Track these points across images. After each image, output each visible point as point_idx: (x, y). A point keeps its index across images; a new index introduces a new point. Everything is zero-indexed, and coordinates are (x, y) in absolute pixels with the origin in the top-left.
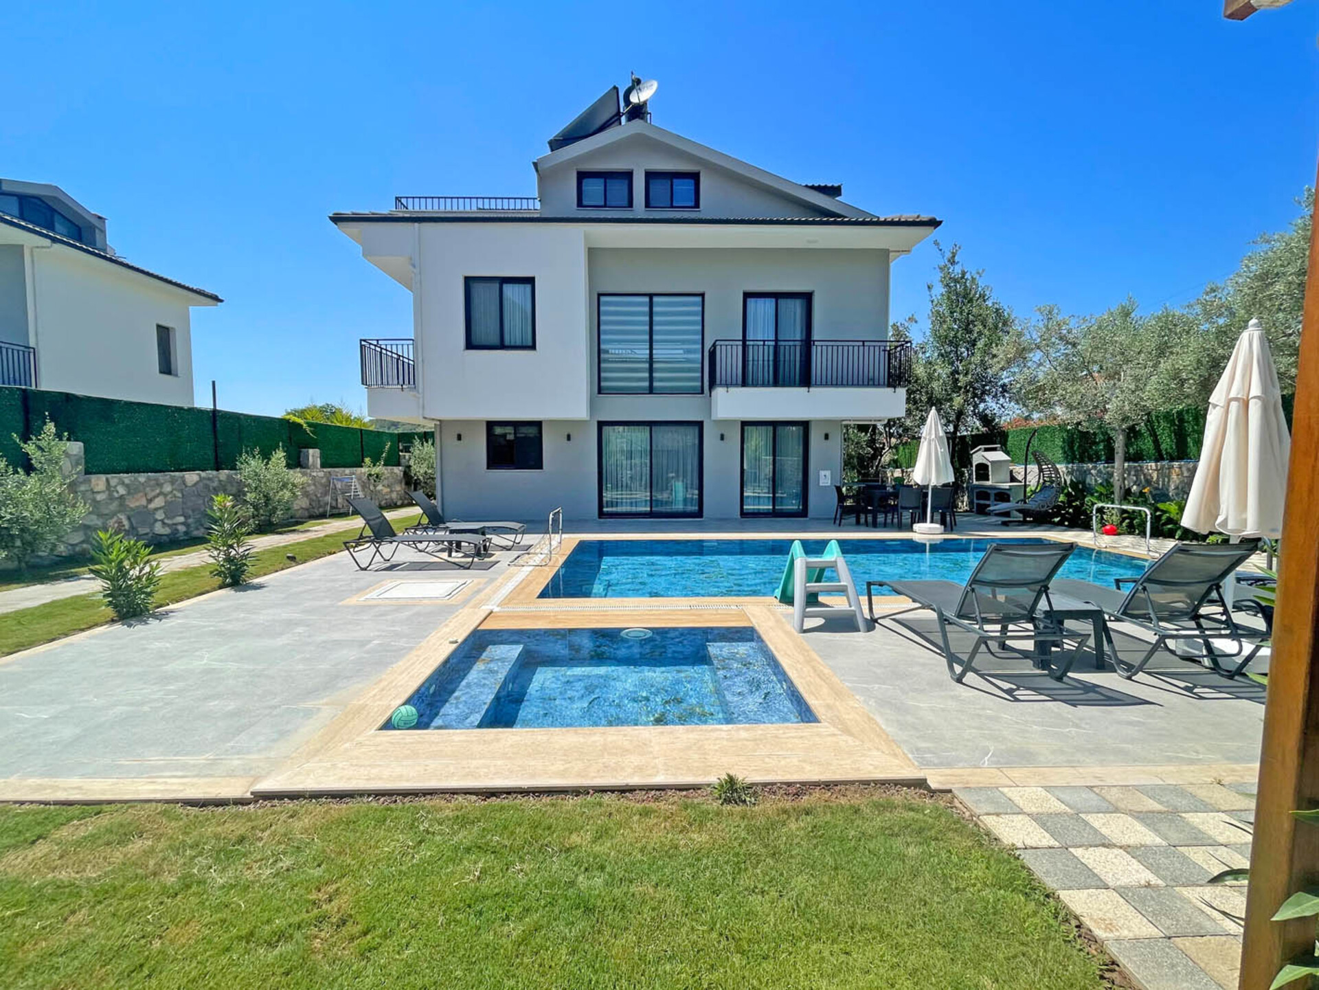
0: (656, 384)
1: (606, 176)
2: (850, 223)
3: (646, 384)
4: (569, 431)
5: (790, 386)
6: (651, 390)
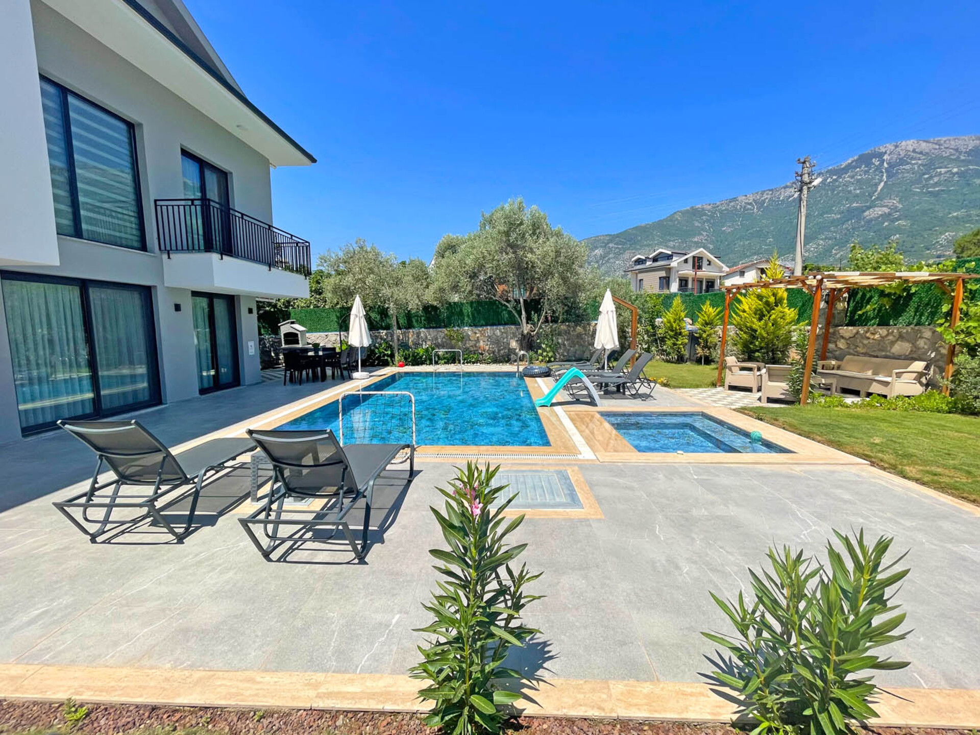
0: (83, 226)
6: (78, 233)
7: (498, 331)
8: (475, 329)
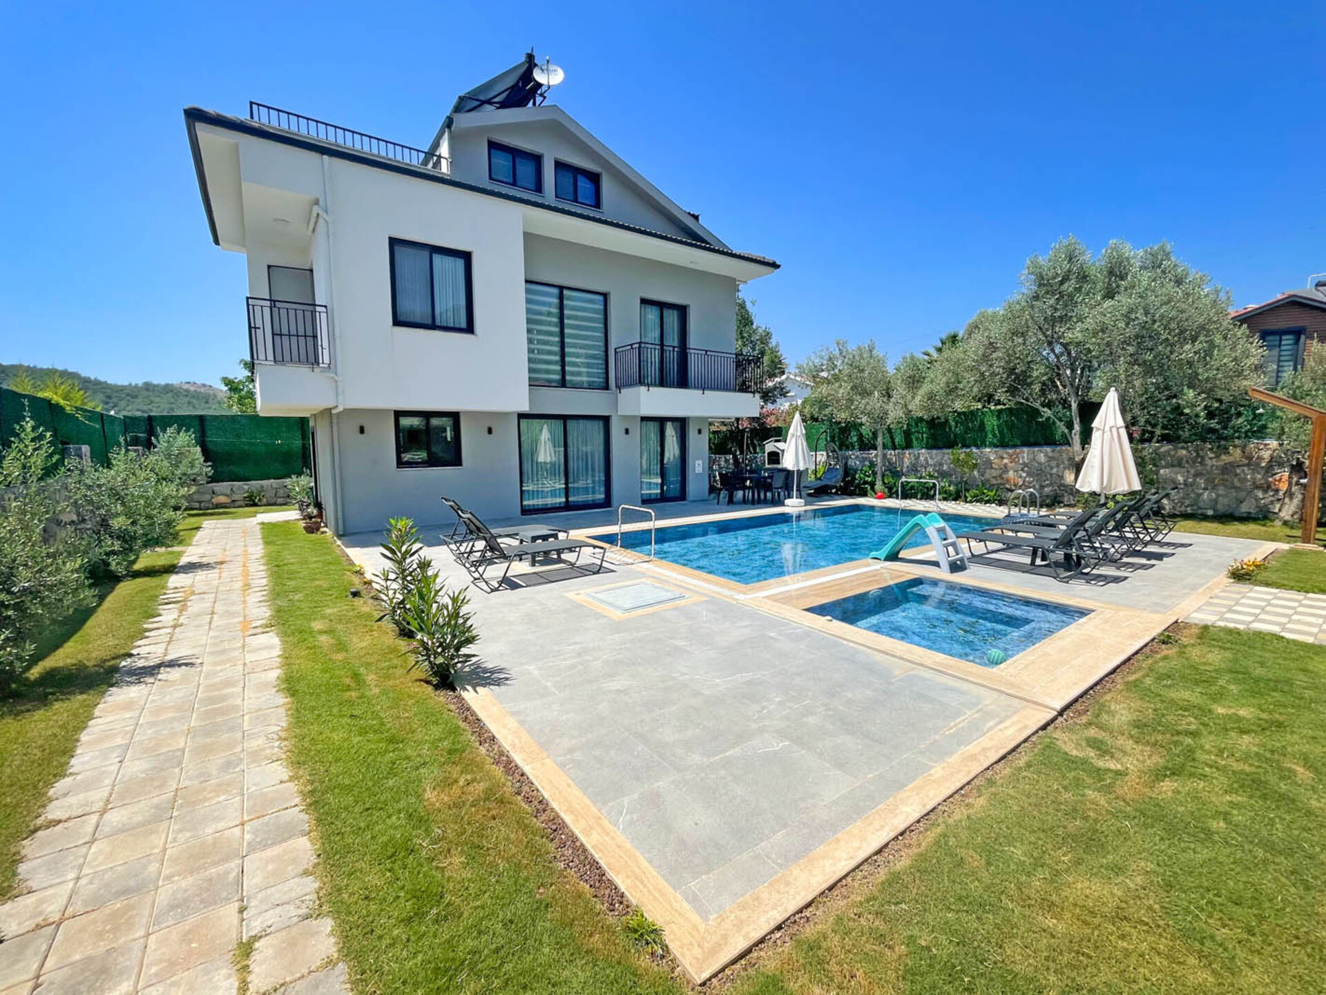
0: (568, 378)
1: (515, 153)
2: (714, 251)
3: (558, 377)
4: (490, 423)
5: (670, 387)
6: (563, 383)
7: (1042, 454)
8: (1001, 451)
